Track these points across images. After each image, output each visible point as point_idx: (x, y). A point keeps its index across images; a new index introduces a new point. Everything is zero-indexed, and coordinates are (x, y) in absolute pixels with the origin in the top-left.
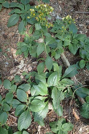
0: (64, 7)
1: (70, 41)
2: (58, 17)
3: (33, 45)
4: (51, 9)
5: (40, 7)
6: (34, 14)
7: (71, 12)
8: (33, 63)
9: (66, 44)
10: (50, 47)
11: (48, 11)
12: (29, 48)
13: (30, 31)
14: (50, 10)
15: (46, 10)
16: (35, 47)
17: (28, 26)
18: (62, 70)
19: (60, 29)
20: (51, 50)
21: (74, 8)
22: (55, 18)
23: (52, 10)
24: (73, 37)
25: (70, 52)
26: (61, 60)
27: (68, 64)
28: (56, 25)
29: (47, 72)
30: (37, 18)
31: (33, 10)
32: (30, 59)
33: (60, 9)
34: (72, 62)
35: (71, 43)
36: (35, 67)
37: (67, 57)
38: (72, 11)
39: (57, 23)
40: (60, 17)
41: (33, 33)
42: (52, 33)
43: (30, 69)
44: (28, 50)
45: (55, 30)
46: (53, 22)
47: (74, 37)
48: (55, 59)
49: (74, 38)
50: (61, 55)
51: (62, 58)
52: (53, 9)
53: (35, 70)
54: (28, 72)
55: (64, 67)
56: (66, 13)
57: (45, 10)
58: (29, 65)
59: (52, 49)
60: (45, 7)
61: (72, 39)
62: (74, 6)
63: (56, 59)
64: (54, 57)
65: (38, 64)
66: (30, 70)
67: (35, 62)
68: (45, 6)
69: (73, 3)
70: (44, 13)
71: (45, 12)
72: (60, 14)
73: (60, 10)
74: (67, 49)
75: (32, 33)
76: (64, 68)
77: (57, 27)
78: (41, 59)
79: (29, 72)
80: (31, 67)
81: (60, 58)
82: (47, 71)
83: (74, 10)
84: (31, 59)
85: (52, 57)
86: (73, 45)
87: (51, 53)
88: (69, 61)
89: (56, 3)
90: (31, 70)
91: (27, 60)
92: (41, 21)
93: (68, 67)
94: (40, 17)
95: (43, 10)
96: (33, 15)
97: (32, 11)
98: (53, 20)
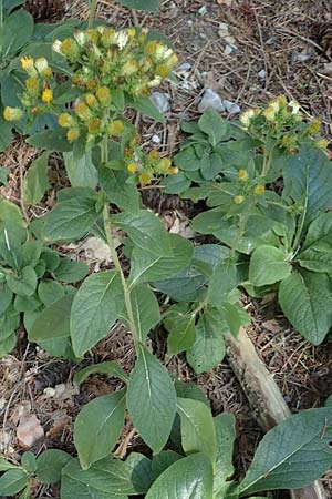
0: (249, 31)
1: (291, 256)
2: (212, 99)
3: (48, 277)
4: (163, 61)
5: (88, 45)
6: (47, 95)
7: (299, 67)
8: (50, 392)
9: (262, 276)
10: (158, 295)
11: (139, 73)
12: (24, 298)
13: (31, 187)
14: (155, 66)
15: (129, 69)
16: (59, 287)
17: (21, 152)
18: (237, 442)
19: (223, 178)
20: (164, 310)
21: (318, 40)
22: (196, 106)
23: (169, 64)
24: (305, 231)
25: (285, 323)
26: (233, 374)
27: (276, 404)
28: (198, 147)
29: (137, 457)
30: (66, 120)
31: (43, 65)
32: (28, 367)
33: (224, 44)
34: (302, 390)
35: (295, 265)
36: (59, 419)
37: (267, 360)
38: (303, 57)
39: (206, 136)
40: (224, 98)
41: (51, 199)
42: (175, 202)
43: (30, 431)
44: (18, 308)
45: (194, 185)
46: (182, 132)
47: (313, 231)
48: (191, 369)
49: (316, 235)
50: (228, 344)
51: (238, 365)
52: (175, 58)
53: (61, 443)
54: (12, 450)
55: (246, 424)
56: (263, 73)
57: (119, 65)
58: (21, 410)
59: (171, 302)
60: (116, 47)
61: (302, 243)
62: (316, 26)
63: (199, 371)
64: (183, 356)
65: (80, 400)
66: (28, 441)
67: (61, 388)
68: (121, 39)
69: (313, 10)
70: (112, 87)
71: (122, 81)
72: (223, 79)
73: (228, 50)
74: (270, 306)
75: (44, 200)
76: (251, 431)
77: (204, 164)
78: (103, 371)
79: (21, 450)
80: (34, 421)
81: (225, 361)
82: (135, 449)
83: (319, 52)
84: (35, 370)
85: (168, 356)
86: (307, 283)
87: (166, 333)
88: (280, 384)
89: (203, 10)
90: (37, 442)
91: (11, 377)
92: (91, 137)
93: (272, 423)
94: (86, 115)
95: (107, 67)
96: (40, 98)
97: (33, 74)
98: (183, 116)
